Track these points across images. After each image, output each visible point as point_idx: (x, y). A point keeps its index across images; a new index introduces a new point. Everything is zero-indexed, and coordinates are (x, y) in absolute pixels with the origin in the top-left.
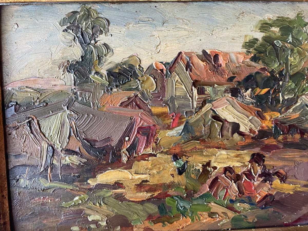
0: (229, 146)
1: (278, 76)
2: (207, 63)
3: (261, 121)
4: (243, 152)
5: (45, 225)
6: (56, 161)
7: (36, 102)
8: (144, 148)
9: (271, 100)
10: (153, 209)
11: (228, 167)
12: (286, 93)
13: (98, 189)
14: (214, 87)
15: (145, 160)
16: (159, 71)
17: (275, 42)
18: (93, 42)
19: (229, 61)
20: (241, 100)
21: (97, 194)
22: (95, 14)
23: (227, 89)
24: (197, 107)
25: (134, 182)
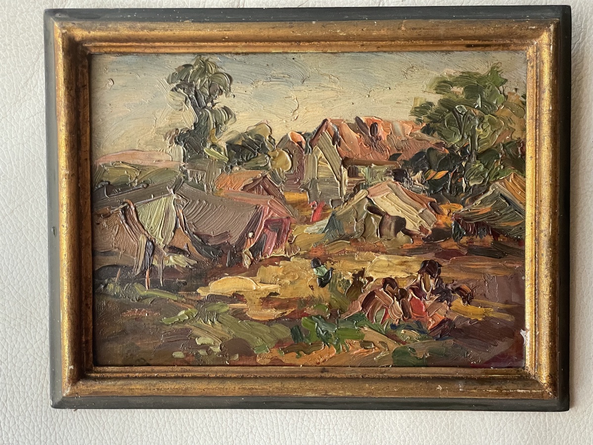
0: (390, 249)
1: (459, 154)
2: (361, 135)
3: (435, 215)
4: (410, 258)
5: (138, 348)
6: (156, 262)
7: (134, 182)
8: (274, 248)
9: (451, 187)
10: (284, 332)
11: (389, 278)
12: (472, 178)
13: (210, 302)
14: (370, 167)
15: (274, 265)
16: (296, 144)
17: (456, 107)
18: (209, 104)
19: (391, 133)
20: (408, 186)
21: (209, 309)
22: (214, 69)
23: (388, 170)
24: (347, 194)
25: (259, 294)
